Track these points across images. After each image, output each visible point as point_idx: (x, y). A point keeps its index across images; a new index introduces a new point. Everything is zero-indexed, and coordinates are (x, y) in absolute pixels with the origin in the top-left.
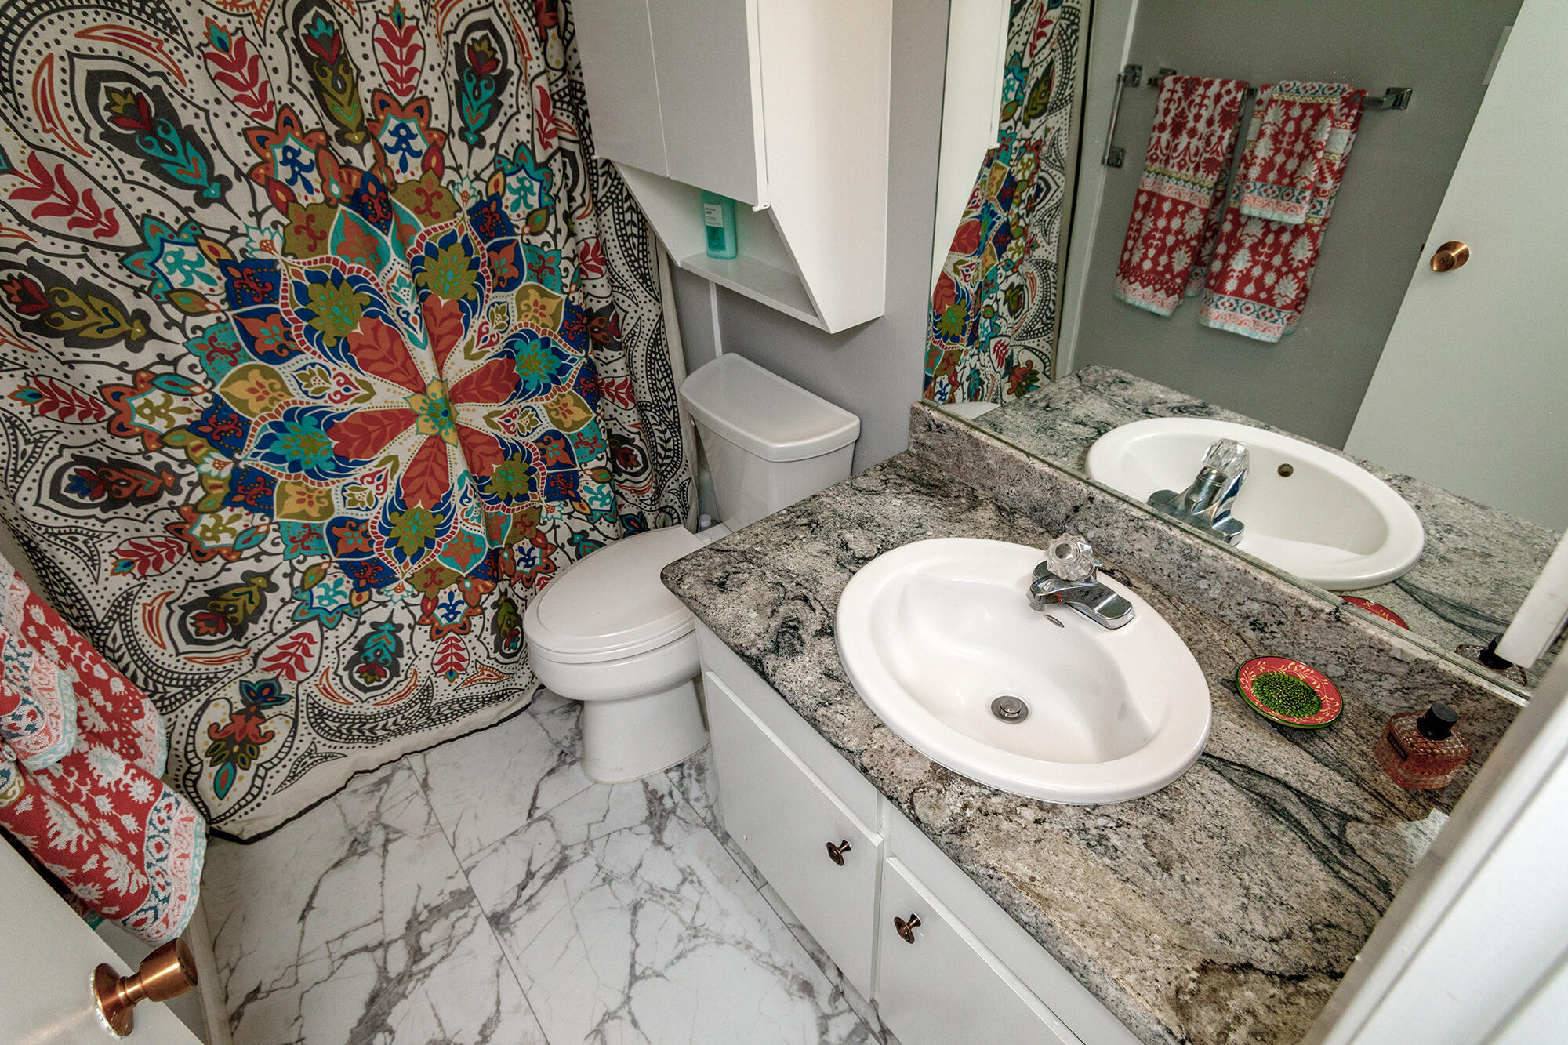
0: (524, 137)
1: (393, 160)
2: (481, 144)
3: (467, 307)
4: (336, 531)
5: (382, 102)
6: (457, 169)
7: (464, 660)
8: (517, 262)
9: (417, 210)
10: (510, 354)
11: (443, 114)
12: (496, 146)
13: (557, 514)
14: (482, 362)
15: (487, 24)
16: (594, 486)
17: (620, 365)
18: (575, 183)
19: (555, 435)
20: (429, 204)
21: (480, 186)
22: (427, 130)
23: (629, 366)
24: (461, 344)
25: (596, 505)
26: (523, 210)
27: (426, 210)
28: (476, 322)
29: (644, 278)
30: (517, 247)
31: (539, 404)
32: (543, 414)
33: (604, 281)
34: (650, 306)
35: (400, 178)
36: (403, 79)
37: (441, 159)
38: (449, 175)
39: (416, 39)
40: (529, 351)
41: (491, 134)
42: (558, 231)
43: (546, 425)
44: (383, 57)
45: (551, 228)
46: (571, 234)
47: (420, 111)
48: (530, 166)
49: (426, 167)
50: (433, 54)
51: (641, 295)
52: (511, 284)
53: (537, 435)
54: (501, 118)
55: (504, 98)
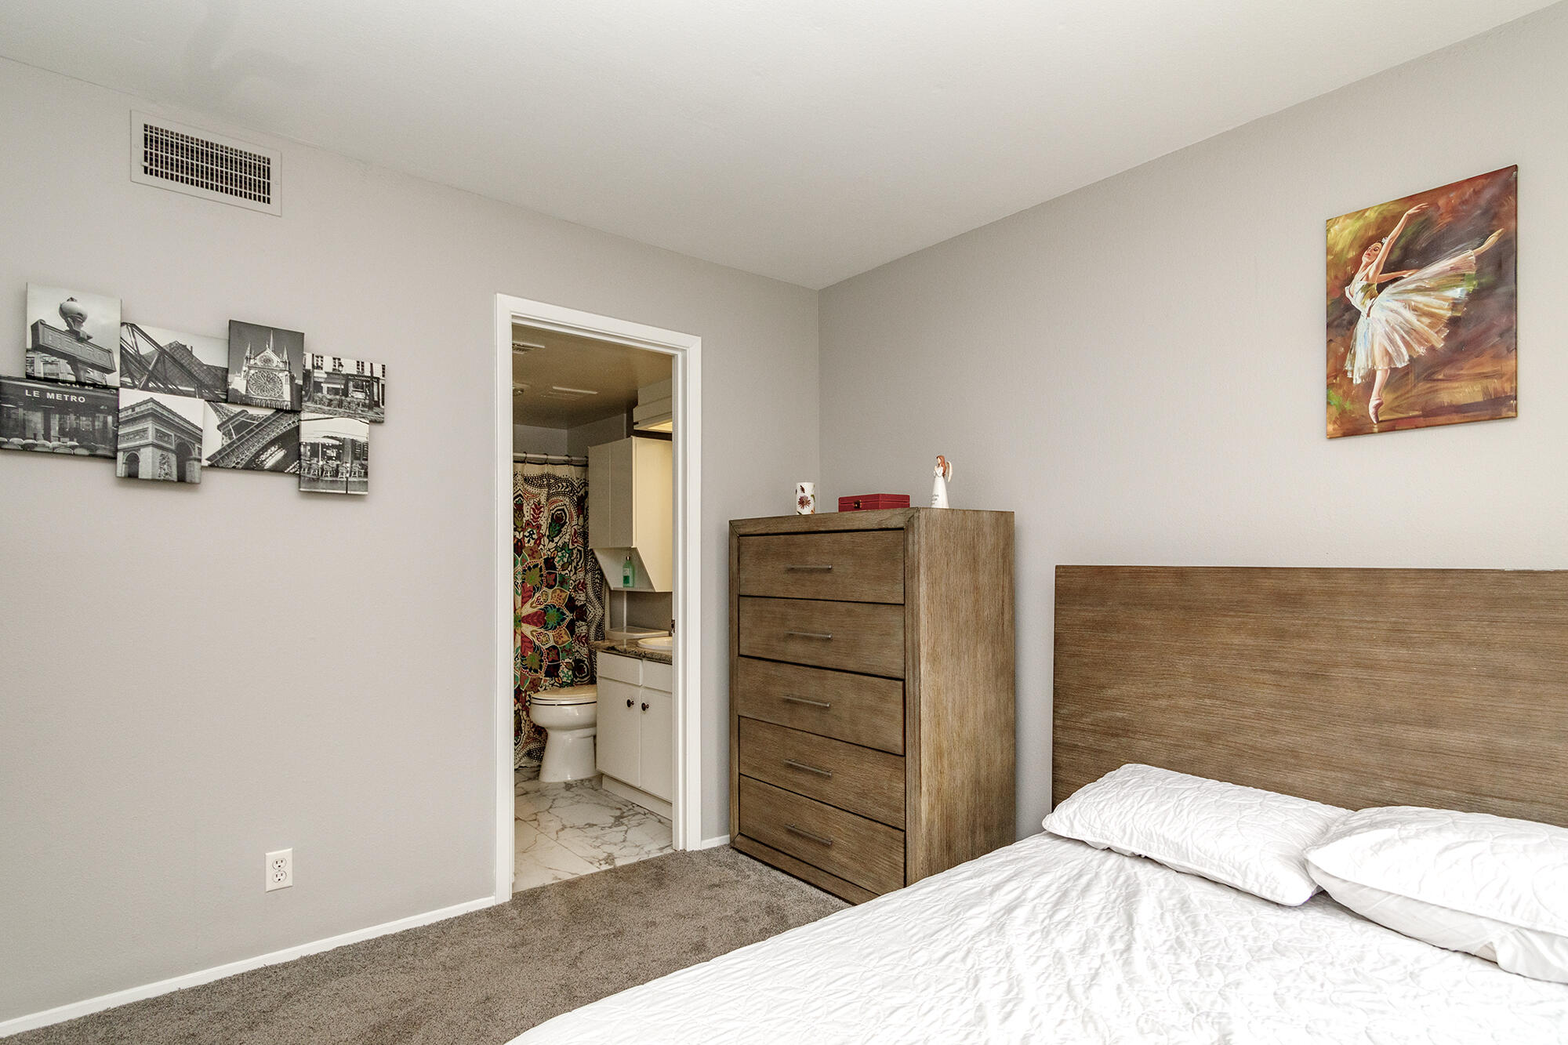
0: (567, 541)
2: (553, 541)
3: (535, 589)
5: (528, 524)
6: (544, 546)
8: (555, 580)
9: (529, 555)
10: (545, 611)
11: (544, 530)
12: (557, 543)
13: (547, 684)
14: (535, 610)
15: (563, 510)
16: (566, 670)
17: (584, 628)
18: (580, 560)
19: (554, 647)
20: (533, 553)
21: (549, 553)
22: (538, 533)
23: (588, 630)
24: (530, 601)
25: (565, 679)
26: (561, 563)
27: (532, 556)
28: (537, 595)
29: (599, 598)
30: (556, 576)
31: (551, 634)
32: (552, 638)
33: (584, 595)
34: (600, 610)
36: (535, 519)
37: (540, 542)
38: (541, 546)
39: (542, 509)
40: (552, 612)
41: (556, 539)
42: (571, 570)
43: (552, 643)
44: (532, 512)
45: (569, 569)
46: (575, 573)
47: (538, 527)
48: (567, 549)
50: (546, 514)
51: (597, 605)
52: (551, 587)
53: (547, 646)
54: (561, 535)
55: (563, 529)
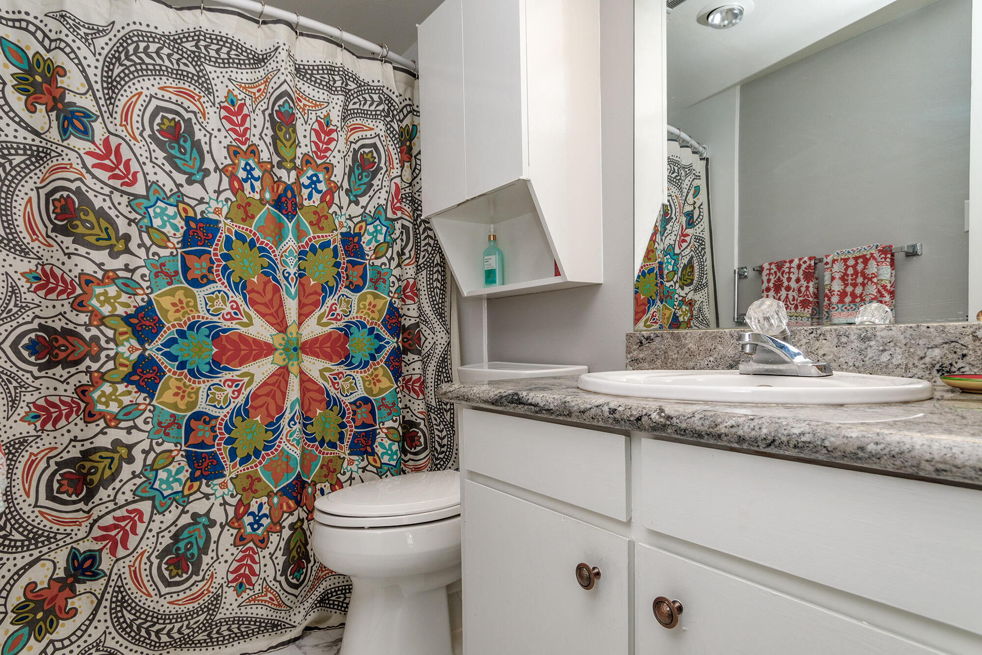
0: (383, 202)
1: (305, 192)
2: (357, 203)
3: (327, 290)
4: (193, 423)
5: (308, 161)
6: (341, 208)
7: (255, 574)
8: (364, 277)
9: (311, 223)
10: (346, 332)
12: (365, 208)
13: (354, 468)
14: (327, 329)
15: (374, 146)
16: (387, 442)
17: (418, 365)
18: (407, 245)
19: (365, 400)
20: (319, 221)
22: (328, 181)
23: (424, 370)
25: (385, 459)
27: (317, 224)
28: (330, 301)
29: (441, 315)
30: (365, 267)
31: (358, 375)
32: (360, 383)
33: (415, 306)
34: (443, 334)
35: (306, 203)
36: (321, 152)
37: (332, 198)
40: (359, 337)
43: (361, 393)
45: (389, 255)
46: (399, 265)
47: (327, 169)
48: (383, 218)
49: (322, 200)
50: (342, 145)
51: (438, 327)
52: (357, 289)
53: (352, 398)
